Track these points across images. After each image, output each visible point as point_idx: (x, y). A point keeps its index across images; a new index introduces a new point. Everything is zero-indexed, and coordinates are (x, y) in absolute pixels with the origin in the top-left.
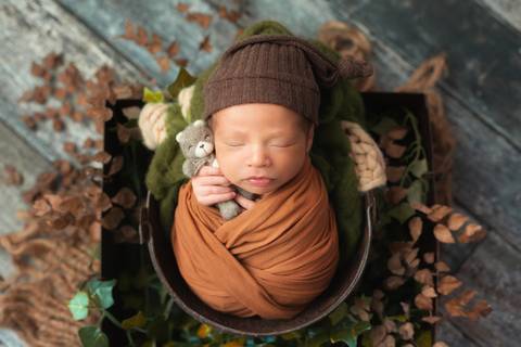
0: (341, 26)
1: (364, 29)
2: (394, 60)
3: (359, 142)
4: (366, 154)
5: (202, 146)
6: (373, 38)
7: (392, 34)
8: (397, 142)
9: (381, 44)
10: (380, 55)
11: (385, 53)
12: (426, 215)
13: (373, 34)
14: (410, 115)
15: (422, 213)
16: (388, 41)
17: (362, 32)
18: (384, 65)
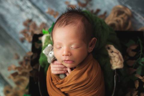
0: (121, 7)
1: (129, 7)
2: (140, 18)
3: (112, 52)
4: (114, 57)
5: (51, 53)
6: (133, 11)
7: (140, 9)
8: (133, 50)
9: (136, 13)
10: (135, 17)
11: (137, 16)
12: (141, 80)
13: (133, 9)
14: (140, 40)
15: (139, 79)
16: (138, 11)
17: (128, 8)
18: (136, 20)
